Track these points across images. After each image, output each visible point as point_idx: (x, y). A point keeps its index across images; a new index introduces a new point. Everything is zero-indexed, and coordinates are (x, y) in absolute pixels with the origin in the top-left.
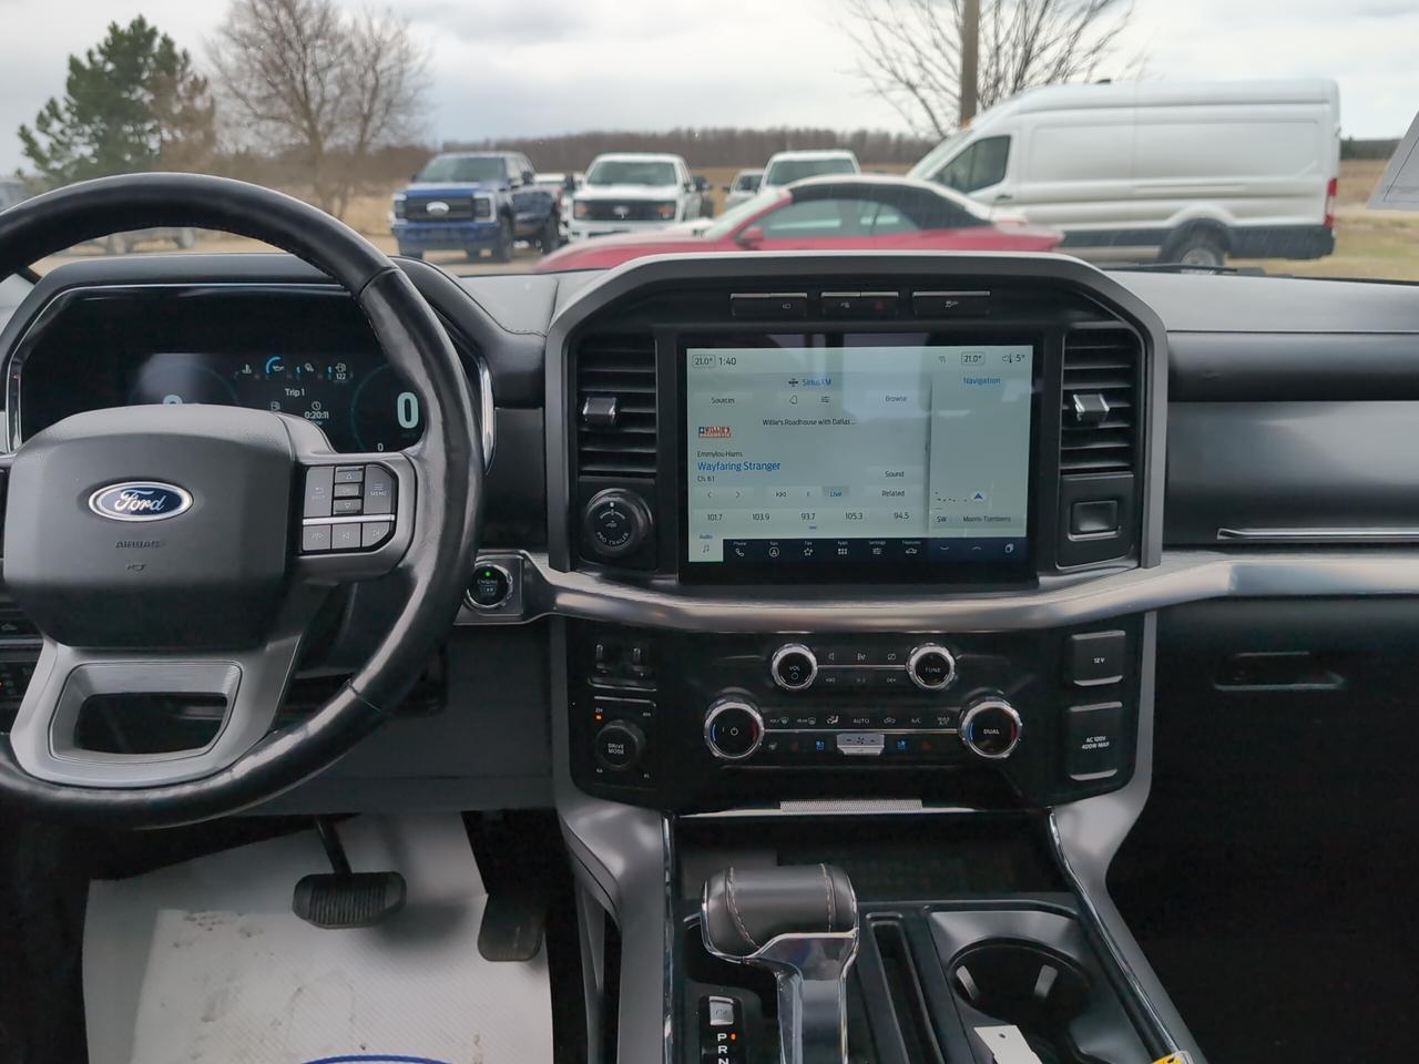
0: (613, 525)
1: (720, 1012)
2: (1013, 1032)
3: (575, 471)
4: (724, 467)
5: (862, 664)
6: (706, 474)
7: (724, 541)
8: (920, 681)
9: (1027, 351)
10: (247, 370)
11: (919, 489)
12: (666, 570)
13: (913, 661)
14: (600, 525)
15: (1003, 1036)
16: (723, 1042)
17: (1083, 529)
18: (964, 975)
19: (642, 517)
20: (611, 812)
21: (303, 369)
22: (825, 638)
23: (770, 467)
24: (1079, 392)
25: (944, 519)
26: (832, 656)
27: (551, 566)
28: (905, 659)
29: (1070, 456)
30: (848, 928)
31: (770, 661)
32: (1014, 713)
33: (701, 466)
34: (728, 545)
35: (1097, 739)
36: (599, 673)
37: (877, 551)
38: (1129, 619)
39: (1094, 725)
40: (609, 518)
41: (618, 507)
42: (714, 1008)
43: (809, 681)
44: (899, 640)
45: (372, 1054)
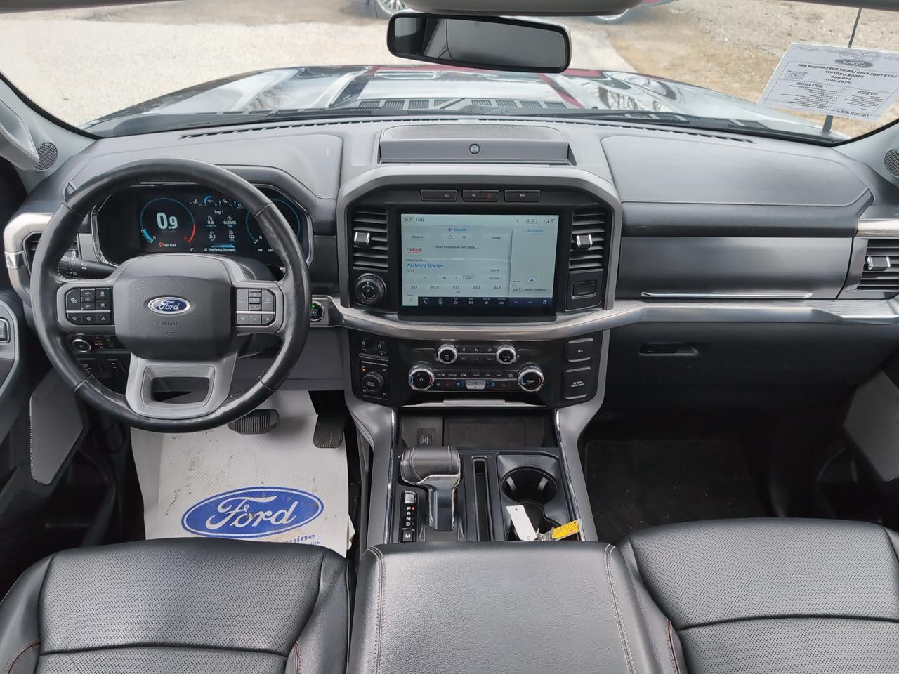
0: (368, 291)
1: (409, 499)
2: (521, 508)
3: (351, 264)
4: (418, 266)
5: (476, 353)
6: (410, 268)
7: (419, 297)
8: (501, 362)
9: (556, 217)
10: (196, 202)
11: (506, 276)
12: (392, 310)
13: (499, 352)
14: (363, 291)
15: (516, 510)
16: (409, 511)
17: (578, 294)
18: (510, 481)
19: (381, 287)
20: (373, 408)
21: (222, 202)
22: (461, 343)
23: (439, 266)
24: (579, 235)
25: (516, 290)
26: (464, 349)
27: (341, 305)
28: (495, 351)
29: (573, 263)
30: (456, 473)
31: (437, 352)
32: (541, 374)
33: (408, 265)
34: (420, 299)
35: (578, 383)
36: (364, 352)
37: (486, 303)
38: (596, 333)
39: (577, 377)
40: (366, 288)
41: (370, 284)
42: (407, 496)
43: (453, 361)
44: (492, 343)
45: (266, 486)
